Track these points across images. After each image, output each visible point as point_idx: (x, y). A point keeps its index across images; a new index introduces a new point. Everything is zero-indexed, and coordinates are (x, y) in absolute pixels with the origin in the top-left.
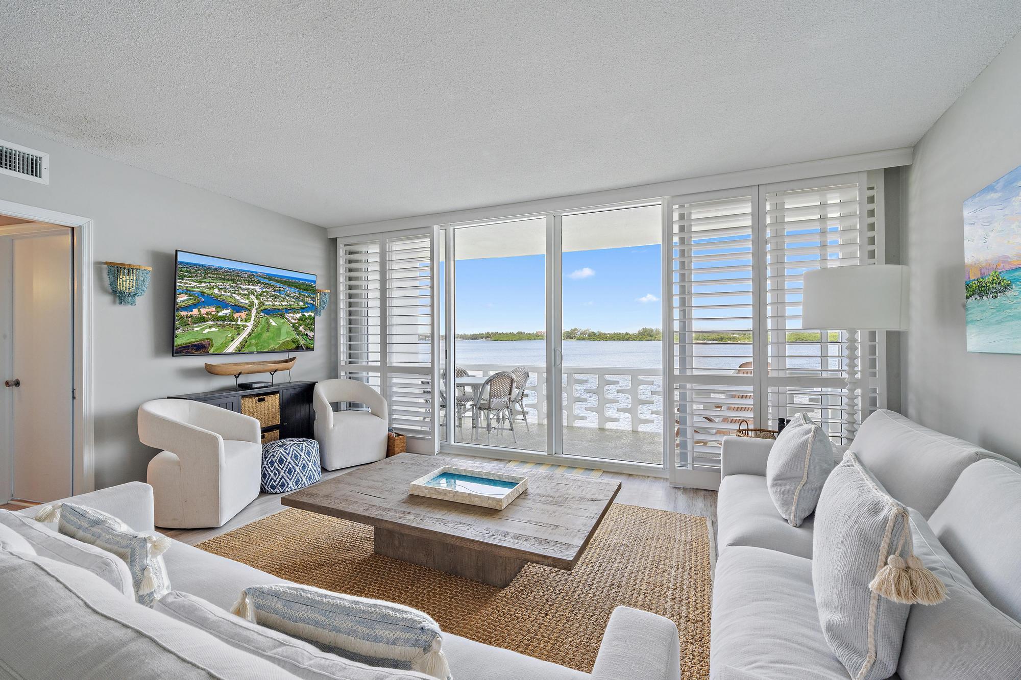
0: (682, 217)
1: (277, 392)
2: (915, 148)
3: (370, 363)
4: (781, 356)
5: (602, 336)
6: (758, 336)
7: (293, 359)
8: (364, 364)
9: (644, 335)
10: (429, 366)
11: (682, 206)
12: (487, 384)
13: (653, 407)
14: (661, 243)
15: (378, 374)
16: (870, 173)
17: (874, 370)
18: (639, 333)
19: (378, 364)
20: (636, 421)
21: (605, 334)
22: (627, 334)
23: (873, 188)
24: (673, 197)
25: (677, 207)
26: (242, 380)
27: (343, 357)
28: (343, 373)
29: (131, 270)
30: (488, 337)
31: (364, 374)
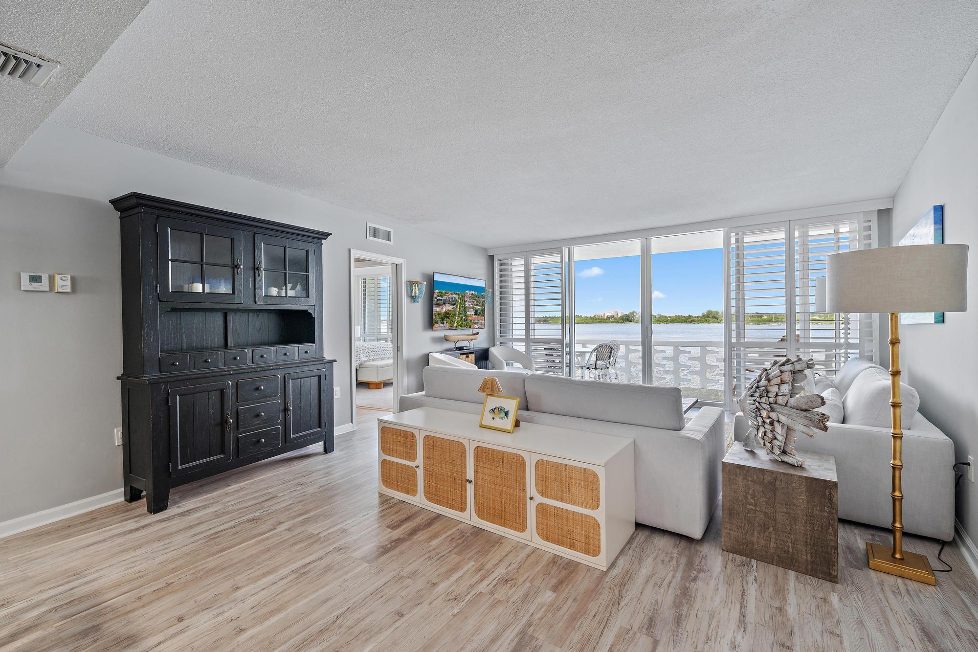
0: (737, 240)
1: (473, 353)
2: (893, 198)
3: (514, 337)
4: (806, 329)
5: (663, 319)
6: (790, 318)
7: (478, 333)
8: (510, 337)
9: (708, 317)
10: (561, 338)
11: (737, 234)
12: (595, 351)
13: (717, 370)
14: (722, 247)
15: (524, 344)
16: (866, 213)
17: (871, 338)
18: (704, 316)
19: (524, 337)
20: (705, 380)
21: (665, 317)
22: (690, 316)
23: (870, 221)
24: (730, 228)
25: (734, 234)
26: (459, 345)
27: (498, 333)
28: (498, 343)
29: (417, 283)
30: (545, 321)
31: (511, 343)
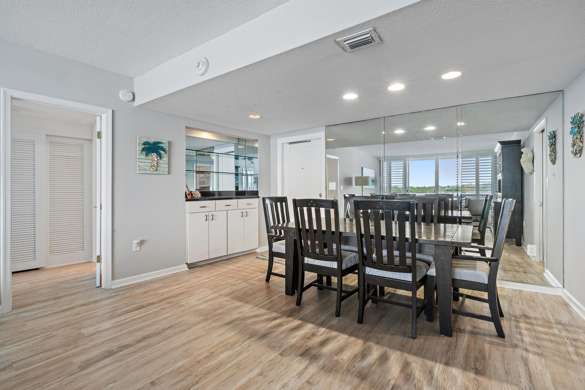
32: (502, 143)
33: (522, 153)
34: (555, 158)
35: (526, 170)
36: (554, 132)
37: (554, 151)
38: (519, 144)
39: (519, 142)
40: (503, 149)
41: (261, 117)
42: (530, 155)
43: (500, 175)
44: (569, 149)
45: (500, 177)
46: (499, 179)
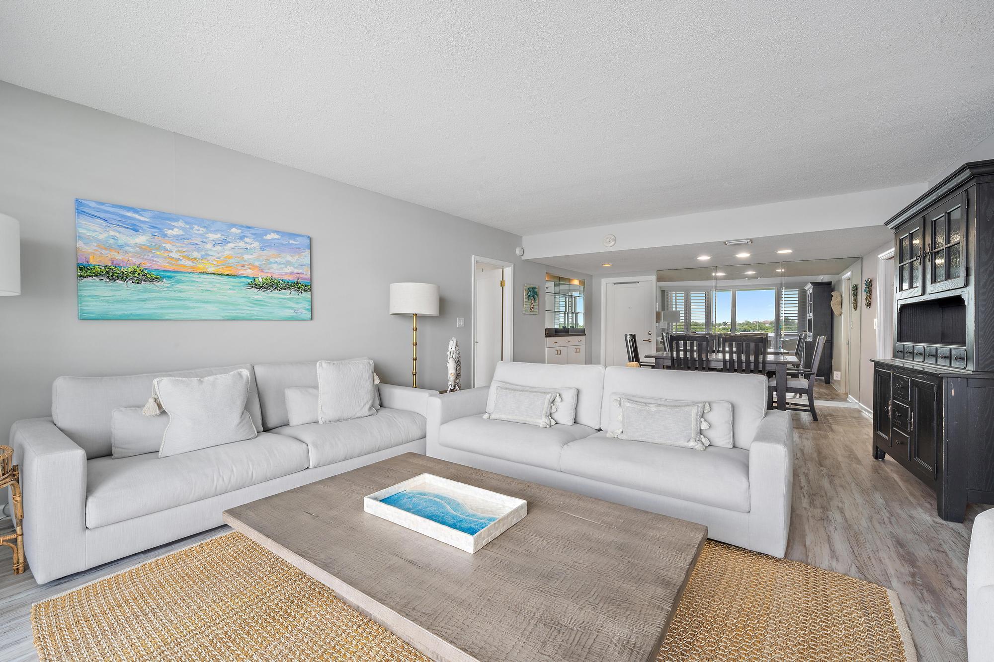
32: (814, 284)
33: (832, 296)
34: (856, 305)
35: (836, 312)
36: (856, 286)
37: (856, 300)
38: (830, 286)
39: (829, 283)
40: (814, 289)
41: (613, 265)
42: (839, 299)
43: (811, 314)
44: (864, 302)
45: (810, 316)
46: (808, 318)
